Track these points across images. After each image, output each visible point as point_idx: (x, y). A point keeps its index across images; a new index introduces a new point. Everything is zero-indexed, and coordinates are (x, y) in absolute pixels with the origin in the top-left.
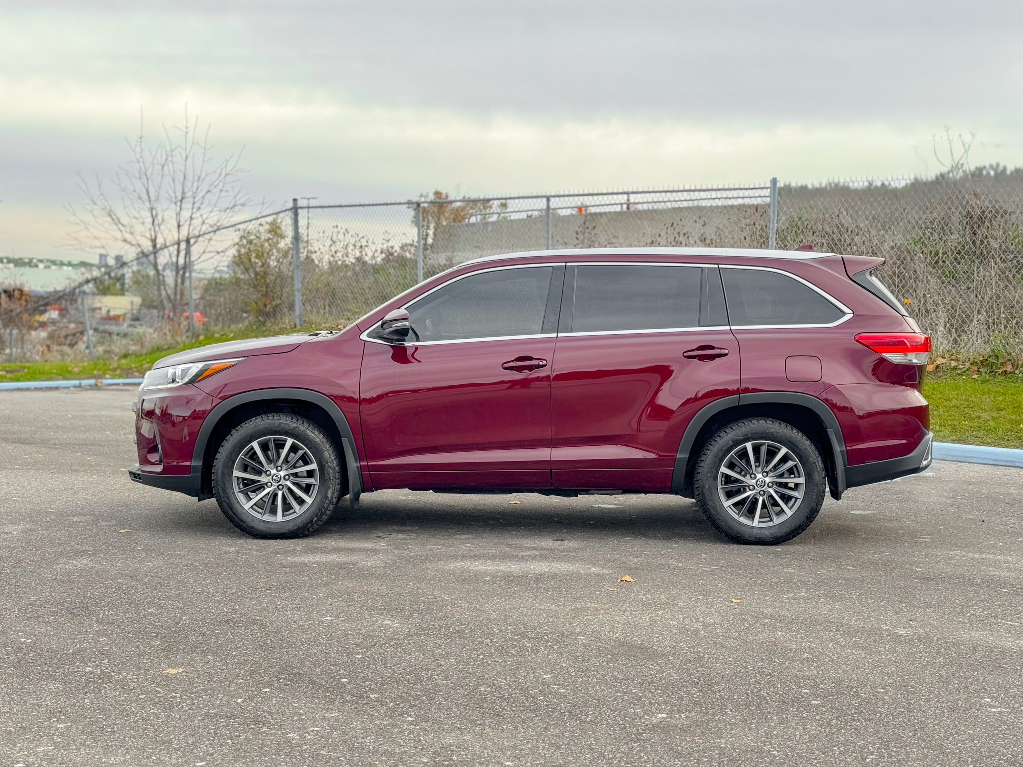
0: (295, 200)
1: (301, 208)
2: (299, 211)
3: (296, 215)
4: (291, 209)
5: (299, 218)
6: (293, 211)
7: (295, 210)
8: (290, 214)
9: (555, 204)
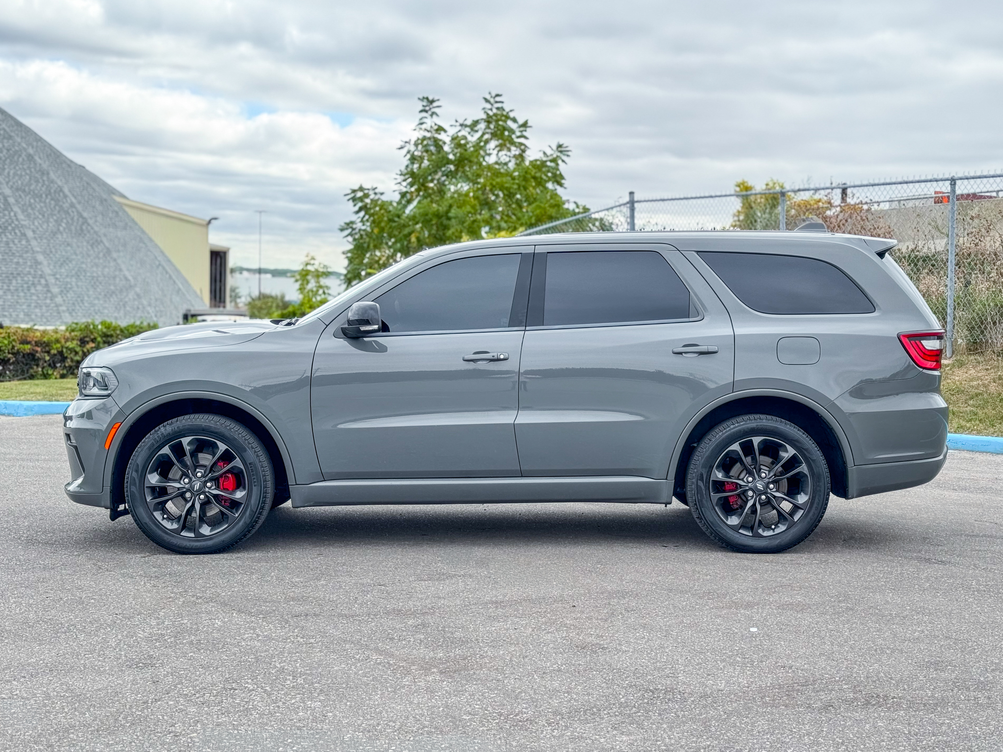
0: (631, 193)
1: (637, 202)
2: (636, 205)
3: (632, 210)
4: (628, 203)
5: (637, 215)
6: (628, 205)
7: (632, 203)
8: (626, 210)
9: (963, 187)
